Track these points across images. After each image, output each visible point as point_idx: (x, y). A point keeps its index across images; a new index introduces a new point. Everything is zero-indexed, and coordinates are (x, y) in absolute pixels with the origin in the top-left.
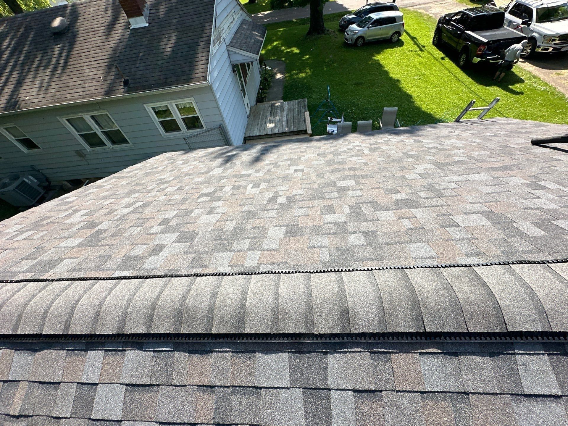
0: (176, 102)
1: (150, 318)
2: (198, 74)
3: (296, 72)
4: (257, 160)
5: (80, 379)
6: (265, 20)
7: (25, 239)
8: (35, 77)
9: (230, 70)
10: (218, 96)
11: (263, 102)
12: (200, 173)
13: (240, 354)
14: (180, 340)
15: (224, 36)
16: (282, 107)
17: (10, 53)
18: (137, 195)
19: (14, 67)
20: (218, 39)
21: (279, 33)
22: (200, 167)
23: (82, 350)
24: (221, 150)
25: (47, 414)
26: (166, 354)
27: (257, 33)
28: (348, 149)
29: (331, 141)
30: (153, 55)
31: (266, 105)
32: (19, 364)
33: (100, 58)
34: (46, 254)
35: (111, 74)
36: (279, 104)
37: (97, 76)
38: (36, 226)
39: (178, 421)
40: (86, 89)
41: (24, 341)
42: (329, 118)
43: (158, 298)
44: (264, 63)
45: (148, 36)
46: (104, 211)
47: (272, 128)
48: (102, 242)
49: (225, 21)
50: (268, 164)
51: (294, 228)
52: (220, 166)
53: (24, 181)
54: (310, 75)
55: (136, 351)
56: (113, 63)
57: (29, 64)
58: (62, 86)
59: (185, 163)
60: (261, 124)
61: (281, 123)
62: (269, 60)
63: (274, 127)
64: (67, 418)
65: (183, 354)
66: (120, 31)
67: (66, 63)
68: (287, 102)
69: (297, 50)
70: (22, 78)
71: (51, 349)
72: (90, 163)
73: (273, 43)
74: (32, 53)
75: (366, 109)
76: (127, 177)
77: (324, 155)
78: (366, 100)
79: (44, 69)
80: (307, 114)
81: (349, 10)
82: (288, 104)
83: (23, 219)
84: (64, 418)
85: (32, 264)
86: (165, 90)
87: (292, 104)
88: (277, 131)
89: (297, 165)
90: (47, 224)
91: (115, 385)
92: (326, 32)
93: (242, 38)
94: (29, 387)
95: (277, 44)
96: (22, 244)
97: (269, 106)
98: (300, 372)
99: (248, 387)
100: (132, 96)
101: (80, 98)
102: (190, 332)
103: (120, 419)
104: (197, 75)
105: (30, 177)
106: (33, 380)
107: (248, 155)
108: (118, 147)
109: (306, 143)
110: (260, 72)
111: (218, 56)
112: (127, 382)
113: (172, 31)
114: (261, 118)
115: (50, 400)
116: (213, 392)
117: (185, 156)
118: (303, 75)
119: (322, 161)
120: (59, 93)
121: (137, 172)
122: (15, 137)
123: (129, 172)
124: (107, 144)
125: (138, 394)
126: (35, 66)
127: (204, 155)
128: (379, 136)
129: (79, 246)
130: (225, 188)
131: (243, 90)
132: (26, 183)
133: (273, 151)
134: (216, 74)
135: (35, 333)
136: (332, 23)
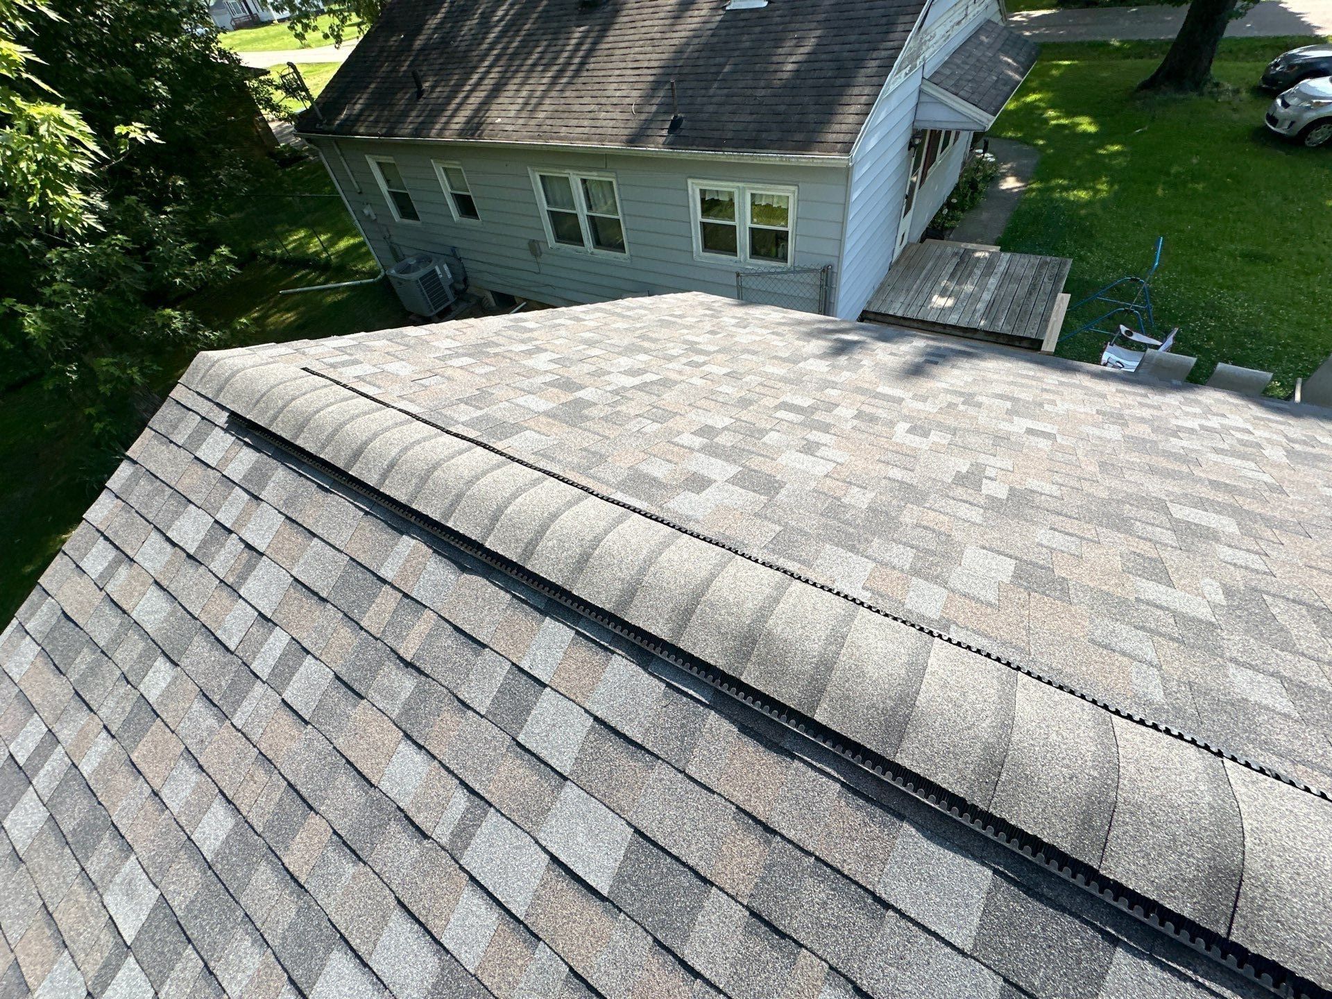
0: (753, 189)
1: (685, 615)
2: (834, 135)
3: (1066, 182)
4: (915, 371)
5: (520, 658)
6: (1027, 34)
7: (461, 368)
8: (523, 84)
9: (904, 140)
10: (855, 196)
11: (942, 239)
12: (775, 357)
13: (861, 802)
14: (732, 693)
15: (927, 55)
16: (990, 265)
17: (500, 32)
18: (643, 357)
19: (498, 57)
20: (912, 59)
21: (1054, 72)
22: (775, 343)
23: (536, 609)
24: (821, 322)
25: (451, 686)
26: (692, 703)
27: (1010, 61)
28: (1202, 427)
29: (1140, 390)
30: (751, 74)
31: (949, 247)
32: (433, 578)
33: (646, 64)
34: (495, 408)
35: (653, 102)
36: (987, 254)
37: (628, 100)
38: (478, 351)
39: (674, 851)
40: (599, 123)
41: (453, 543)
42: (1123, 328)
43: (708, 583)
44: (986, 143)
45: (758, 29)
46: (586, 368)
47: (943, 309)
48: (588, 424)
49: (943, 19)
50: (947, 391)
51: (1040, 572)
52: (822, 356)
53: (434, 271)
54: (1103, 201)
55: (634, 666)
56: (665, 78)
57: (523, 56)
58: (561, 108)
59: (742, 325)
60: (919, 292)
61: (972, 304)
62: (999, 137)
63: (950, 308)
64: (478, 713)
65: (727, 726)
66: (703, 13)
67: (582, 64)
68: (1008, 255)
69: (1090, 124)
70: (503, 81)
71: (487, 579)
72: (542, 271)
73: (1027, 95)
74: (535, 38)
75: (1256, 335)
76: (623, 316)
77: (1118, 418)
78: (1267, 310)
79: (543, 71)
80: (1063, 300)
81: (1319, 32)
82: (1010, 261)
83: (457, 333)
84: (475, 711)
85: (475, 415)
86: (747, 157)
87: (1025, 264)
88: (953, 319)
89: (1033, 417)
90: (496, 354)
91: (575, 705)
92: (1208, 88)
93: (967, 67)
94: (437, 626)
95: (1036, 101)
96: (458, 374)
97: (956, 254)
98: (1011, 938)
99: (856, 883)
100: (675, 156)
101: (582, 140)
102: (760, 688)
103: (565, 774)
104: (831, 137)
105: (446, 267)
106: (447, 616)
107: (895, 355)
108: (602, 253)
109: (1059, 373)
110: (964, 163)
111: (894, 102)
112: (598, 714)
113: (813, 25)
114: (922, 276)
115: (461, 665)
116: (768, 842)
117: (741, 312)
118: (1083, 195)
119: (1113, 432)
120: (549, 122)
121: (643, 312)
122: (452, 187)
123: (629, 309)
124: (586, 242)
125: (611, 747)
126: (530, 62)
127: (783, 321)
128: (1322, 424)
129: (547, 414)
130: (838, 409)
131: (909, 198)
132: (437, 275)
133: (960, 364)
134: (873, 142)
135: (473, 538)
136: (1239, 64)
